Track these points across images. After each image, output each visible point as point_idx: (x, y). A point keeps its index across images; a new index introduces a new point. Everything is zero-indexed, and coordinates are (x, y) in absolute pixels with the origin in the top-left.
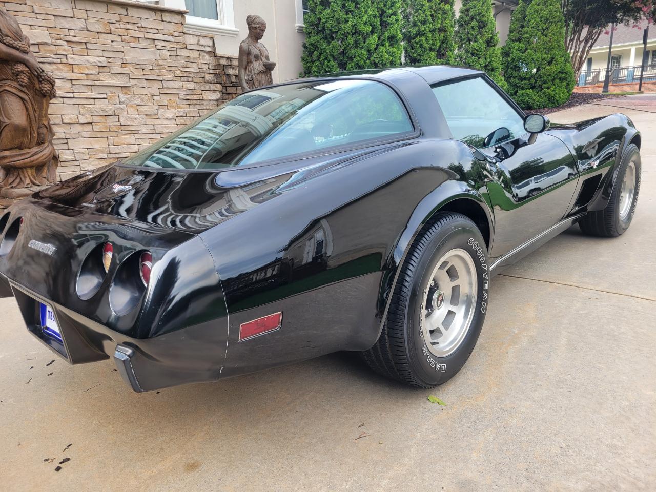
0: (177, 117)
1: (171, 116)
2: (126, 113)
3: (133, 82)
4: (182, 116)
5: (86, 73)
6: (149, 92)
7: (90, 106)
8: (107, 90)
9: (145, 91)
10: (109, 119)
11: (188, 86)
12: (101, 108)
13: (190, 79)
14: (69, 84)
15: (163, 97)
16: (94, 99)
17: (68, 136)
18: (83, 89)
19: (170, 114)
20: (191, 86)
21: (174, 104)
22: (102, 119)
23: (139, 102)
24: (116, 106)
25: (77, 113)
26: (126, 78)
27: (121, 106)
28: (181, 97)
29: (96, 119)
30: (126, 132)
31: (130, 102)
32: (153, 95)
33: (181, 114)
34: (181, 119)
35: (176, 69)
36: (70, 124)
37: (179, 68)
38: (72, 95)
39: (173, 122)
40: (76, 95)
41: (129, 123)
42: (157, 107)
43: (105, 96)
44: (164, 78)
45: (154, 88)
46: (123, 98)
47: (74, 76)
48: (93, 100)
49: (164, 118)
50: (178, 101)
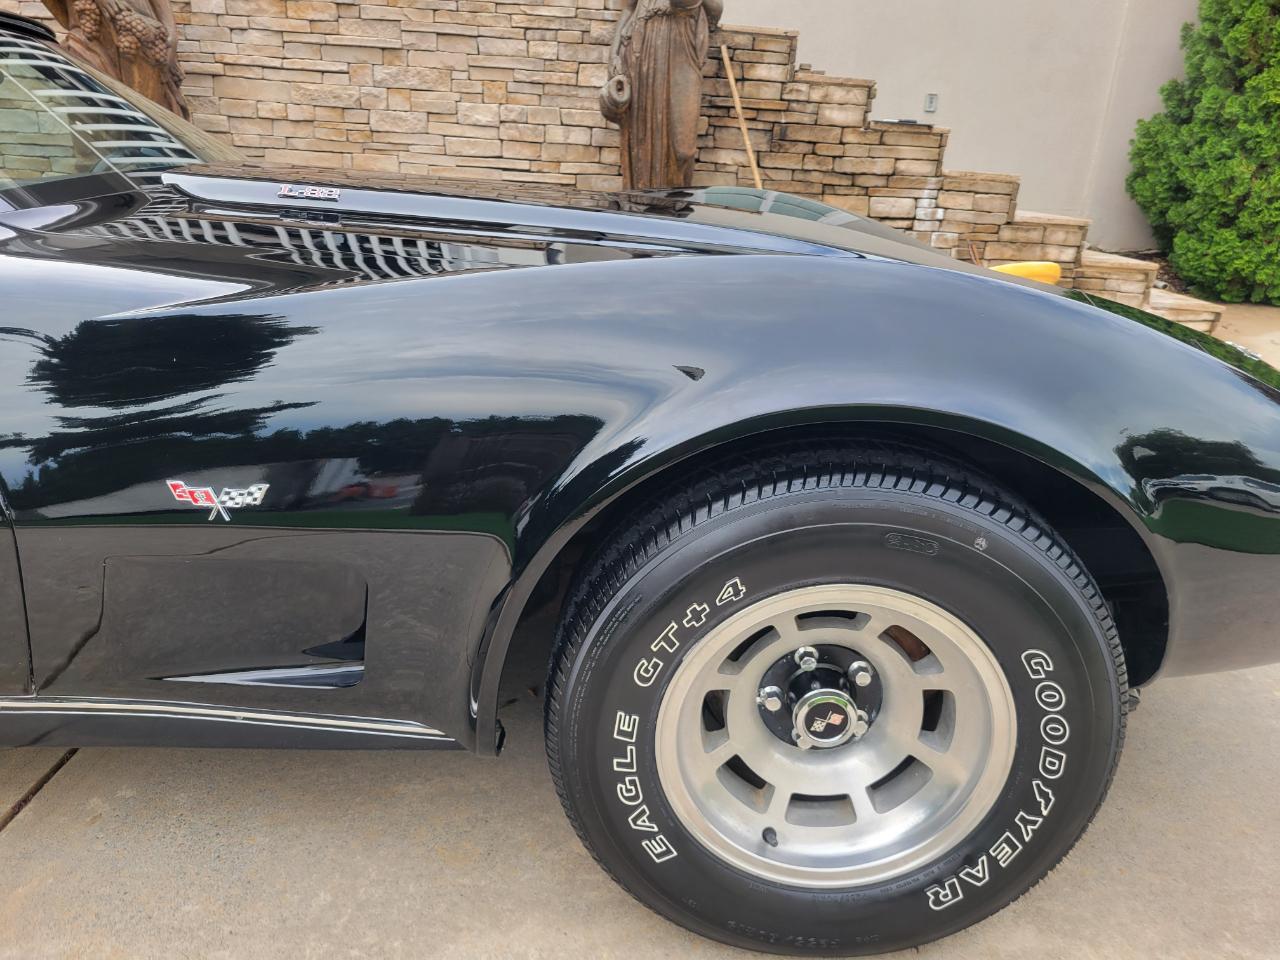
0: (501, 122)
1: (484, 119)
2: (383, 106)
3: (408, 39)
4: (515, 122)
5: (310, 18)
6: (441, 62)
7: (312, 87)
8: (350, 55)
9: (433, 60)
10: (350, 116)
11: (541, 50)
12: (331, 92)
13: (549, 35)
14: (276, 41)
15: (476, 74)
16: (323, 72)
17: (265, 143)
18: (304, 52)
19: (485, 114)
20: (549, 50)
21: (501, 93)
22: (335, 115)
23: (414, 82)
24: (364, 90)
25: (284, 98)
26: (391, 30)
27: (375, 91)
28: (519, 76)
29: (321, 113)
30: (381, 147)
31: (396, 82)
32: (452, 69)
33: (512, 117)
34: (511, 128)
35: (516, 9)
36: (273, 120)
37: (522, 7)
38: (277, 63)
39: (493, 133)
40: (286, 64)
41: (387, 128)
42: (457, 97)
43: (344, 68)
44: (483, 31)
45: (456, 55)
46: (381, 73)
47: (287, 25)
48: (319, 75)
49: (468, 122)
50: (512, 86)
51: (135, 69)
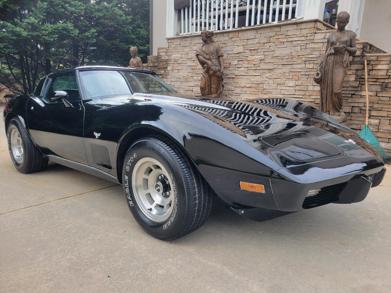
0: (296, 85)
1: (291, 85)
2: (267, 83)
3: (275, 66)
4: (299, 85)
5: (254, 64)
6: (283, 71)
7: (252, 79)
8: (261, 71)
9: (281, 71)
10: (260, 86)
11: (309, 66)
12: (256, 80)
13: (311, 62)
14: (246, 69)
15: (291, 74)
16: (255, 76)
17: (241, 92)
18: (252, 71)
19: (292, 83)
20: (311, 66)
21: (296, 78)
22: (256, 86)
23: (275, 77)
24: (263, 79)
25: (246, 82)
26: (272, 65)
27: (266, 79)
28: (302, 73)
29: (253, 85)
30: (266, 92)
31: (271, 77)
32: (285, 73)
33: (299, 84)
34: (298, 87)
35: (303, 56)
36: (243, 87)
37: (305, 56)
38: (246, 74)
39: (293, 88)
40: (248, 74)
41: (267, 88)
42: (285, 80)
43: (260, 74)
44: (294, 63)
45: (287, 69)
46: (268, 75)
47: (249, 66)
48: (254, 76)
49: (287, 86)
50: (300, 76)
51: (213, 78)
